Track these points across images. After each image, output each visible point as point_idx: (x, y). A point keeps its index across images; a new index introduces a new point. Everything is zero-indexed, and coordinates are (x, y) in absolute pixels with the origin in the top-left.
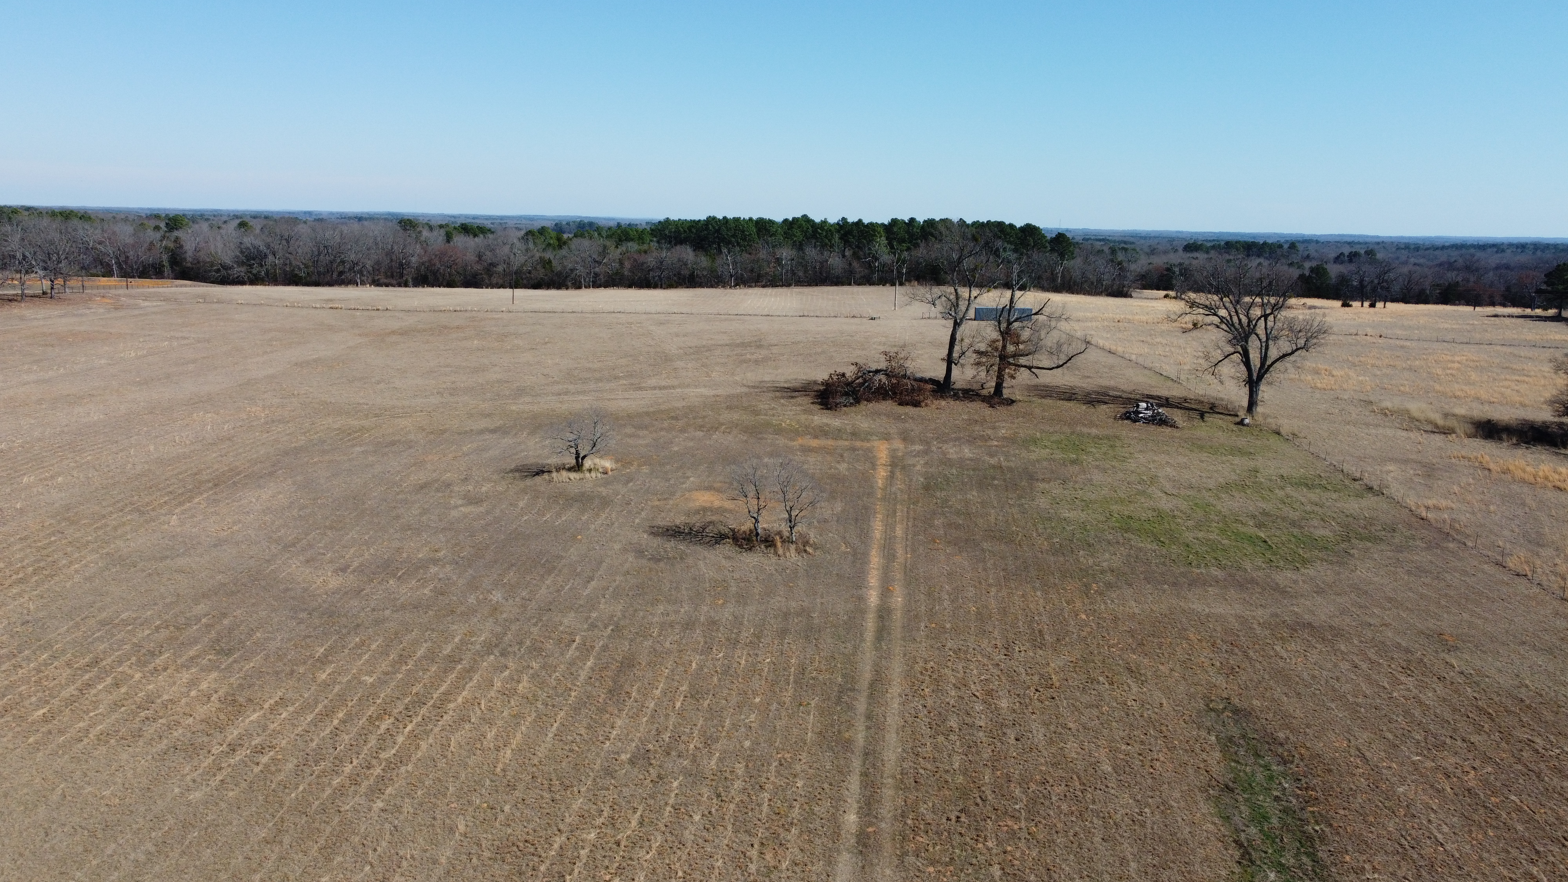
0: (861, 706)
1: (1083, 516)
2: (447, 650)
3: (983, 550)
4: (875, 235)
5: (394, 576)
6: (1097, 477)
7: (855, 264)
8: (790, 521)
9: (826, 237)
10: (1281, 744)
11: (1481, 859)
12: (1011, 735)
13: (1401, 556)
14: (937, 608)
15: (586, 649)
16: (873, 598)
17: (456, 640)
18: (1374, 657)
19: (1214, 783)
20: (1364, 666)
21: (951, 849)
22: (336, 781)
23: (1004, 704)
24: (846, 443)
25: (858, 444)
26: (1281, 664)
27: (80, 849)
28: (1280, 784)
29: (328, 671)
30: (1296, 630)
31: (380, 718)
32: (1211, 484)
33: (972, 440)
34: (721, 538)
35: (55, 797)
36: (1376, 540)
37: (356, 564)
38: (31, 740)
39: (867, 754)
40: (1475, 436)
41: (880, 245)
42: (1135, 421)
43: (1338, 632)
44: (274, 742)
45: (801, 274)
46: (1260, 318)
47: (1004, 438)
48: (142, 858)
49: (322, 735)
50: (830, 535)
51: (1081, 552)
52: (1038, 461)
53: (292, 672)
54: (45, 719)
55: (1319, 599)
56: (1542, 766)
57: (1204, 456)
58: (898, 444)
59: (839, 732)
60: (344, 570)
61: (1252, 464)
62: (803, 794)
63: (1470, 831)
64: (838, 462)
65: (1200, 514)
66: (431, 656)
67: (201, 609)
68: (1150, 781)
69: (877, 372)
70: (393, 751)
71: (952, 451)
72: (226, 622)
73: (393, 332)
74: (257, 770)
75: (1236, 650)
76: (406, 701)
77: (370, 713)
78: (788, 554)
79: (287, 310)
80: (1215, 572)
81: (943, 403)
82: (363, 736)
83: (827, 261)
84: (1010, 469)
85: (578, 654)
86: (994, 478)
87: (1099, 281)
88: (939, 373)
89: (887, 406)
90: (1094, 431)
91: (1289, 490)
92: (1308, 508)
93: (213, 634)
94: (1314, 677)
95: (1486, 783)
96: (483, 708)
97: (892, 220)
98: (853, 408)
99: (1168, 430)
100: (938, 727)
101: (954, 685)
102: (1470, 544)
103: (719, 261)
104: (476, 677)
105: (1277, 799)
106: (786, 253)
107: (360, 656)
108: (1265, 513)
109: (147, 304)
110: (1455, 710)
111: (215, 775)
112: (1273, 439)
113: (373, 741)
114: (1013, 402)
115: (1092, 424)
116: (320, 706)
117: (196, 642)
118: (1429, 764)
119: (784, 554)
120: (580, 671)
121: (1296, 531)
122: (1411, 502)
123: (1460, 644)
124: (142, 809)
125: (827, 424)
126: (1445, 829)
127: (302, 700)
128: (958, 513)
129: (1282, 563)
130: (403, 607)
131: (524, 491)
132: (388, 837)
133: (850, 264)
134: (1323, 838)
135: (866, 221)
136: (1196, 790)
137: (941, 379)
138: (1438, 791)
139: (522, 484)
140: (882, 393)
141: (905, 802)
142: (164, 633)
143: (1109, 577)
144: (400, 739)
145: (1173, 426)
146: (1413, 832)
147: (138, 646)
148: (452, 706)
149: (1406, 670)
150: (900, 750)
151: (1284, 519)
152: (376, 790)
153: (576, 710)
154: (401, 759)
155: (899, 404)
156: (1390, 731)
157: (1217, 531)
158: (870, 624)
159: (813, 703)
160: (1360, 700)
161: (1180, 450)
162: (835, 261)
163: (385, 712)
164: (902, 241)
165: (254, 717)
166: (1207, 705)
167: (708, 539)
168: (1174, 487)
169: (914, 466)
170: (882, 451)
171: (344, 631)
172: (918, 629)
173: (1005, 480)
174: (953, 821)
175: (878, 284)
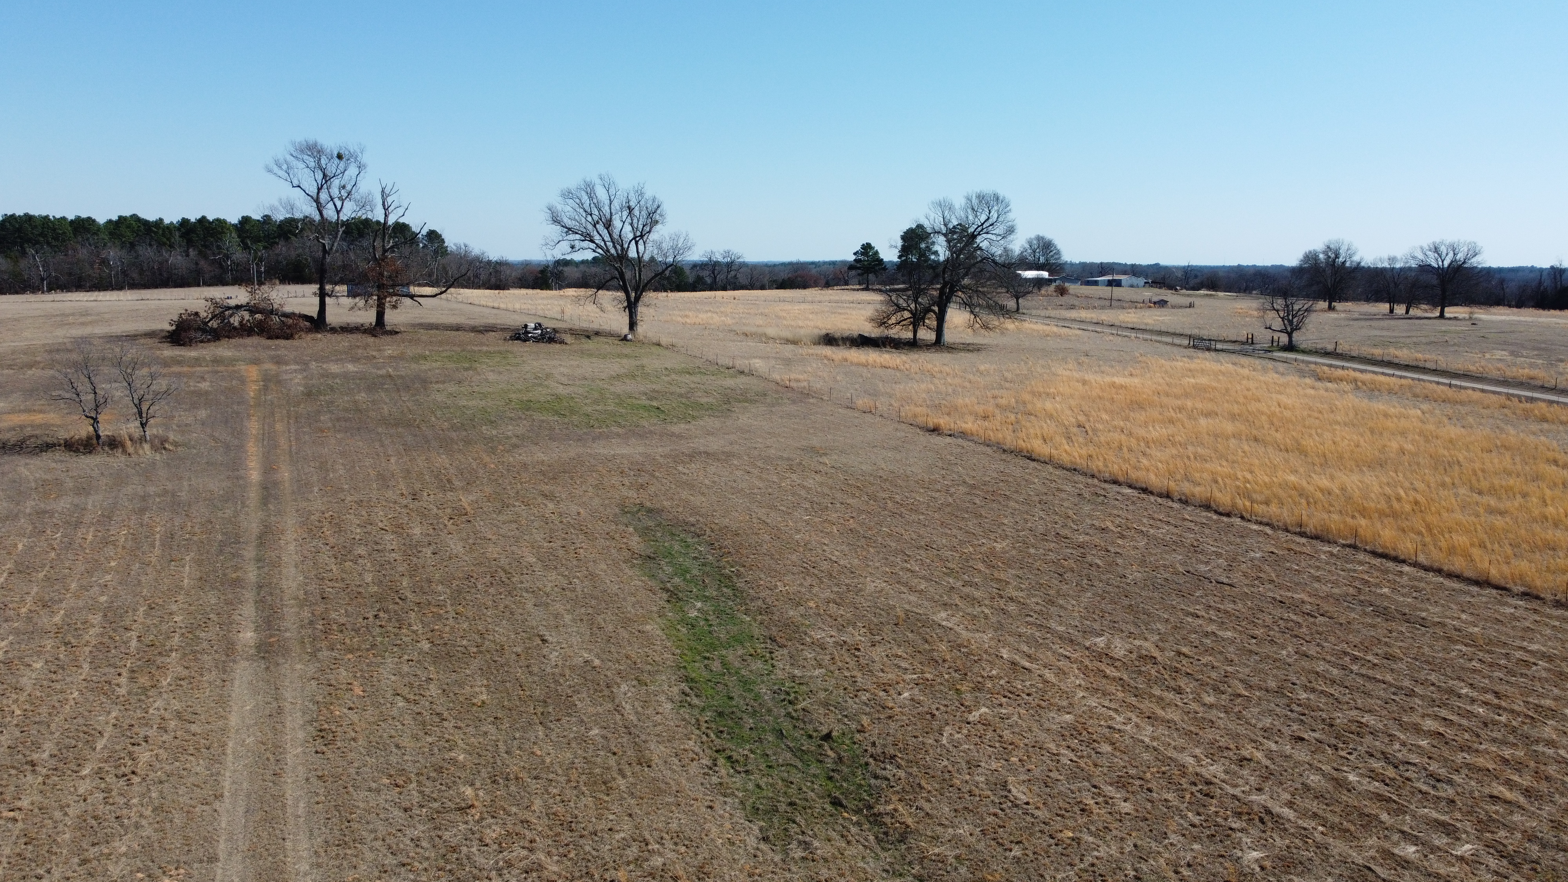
0: (249, 552)
1: (483, 403)
3: (378, 433)
6: (492, 377)
7: (202, 263)
8: (141, 417)
9: (163, 235)
10: (693, 525)
11: (868, 566)
12: (428, 551)
13: (773, 409)
14: (331, 475)
16: (255, 476)
18: (762, 466)
19: (636, 556)
20: (756, 471)
21: (371, 639)
23: (417, 531)
24: (206, 368)
25: (222, 368)
26: (684, 477)
28: (696, 549)
30: (694, 457)
32: (603, 376)
33: (355, 360)
34: (48, 447)
36: (751, 401)
39: (260, 587)
40: (819, 344)
41: (231, 241)
42: (525, 341)
43: (729, 455)
45: (135, 275)
46: (631, 241)
47: (391, 357)
50: (195, 435)
51: (484, 427)
52: (430, 370)
55: (711, 438)
56: (903, 510)
57: (594, 360)
58: (269, 366)
59: (225, 575)
61: (638, 363)
62: (183, 626)
63: (856, 552)
64: (199, 382)
65: (596, 395)
68: (575, 563)
69: (238, 307)
71: (334, 368)
75: (643, 474)
78: (141, 452)
80: (615, 429)
81: (319, 336)
83: (167, 261)
84: (402, 377)
86: (385, 384)
87: (477, 276)
88: (313, 311)
89: (254, 340)
90: (485, 348)
91: (673, 376)
92: (692, 386)
94: (714, 482)
95: (862, 524)
97: (243, 217)
98: (212, 343)
99: (558, 346)
100: (343, 554)
101: (358, 525)
102: (825, 398)
103: (23, 264)
105: (695, 558)
106: (114, 254)
108: (654, 391)
110: (831, 488)
112: (654, 349)
114: (397, 333)
115: (482, 344)
118: (817, 520)
119: (136, 452)
121: (684, 400)
122: (776, 376)
123: (828, 451)
125: (180, 356)
126: (837, 553)
128: (346, 410)
129: (675, 420)
134: (739, 575)
136: (621, 563)
137: (315, 315)
138: (827, 533)
140: (246, 330)
141: (313, 613)
143: (514, 440)
145: (562, 342)
146: (813, 559)
149: (791, 468)
150: (301, 578)
151: (672, 394)
155: (268, 338)
156: (781, 505)
157: (613, 405)
158: (253, 495)
160: (756, 491)
161: (572, 357)
162: (176, 259)
164: (257, 240)
166: (623, 510)
167: (29, 450)
168: (569, 380)
169: (291, 380)
170: (253, 372)
172: (312, 492)
173: (395, 385)
174: (371, 619)
175: (233, 284)
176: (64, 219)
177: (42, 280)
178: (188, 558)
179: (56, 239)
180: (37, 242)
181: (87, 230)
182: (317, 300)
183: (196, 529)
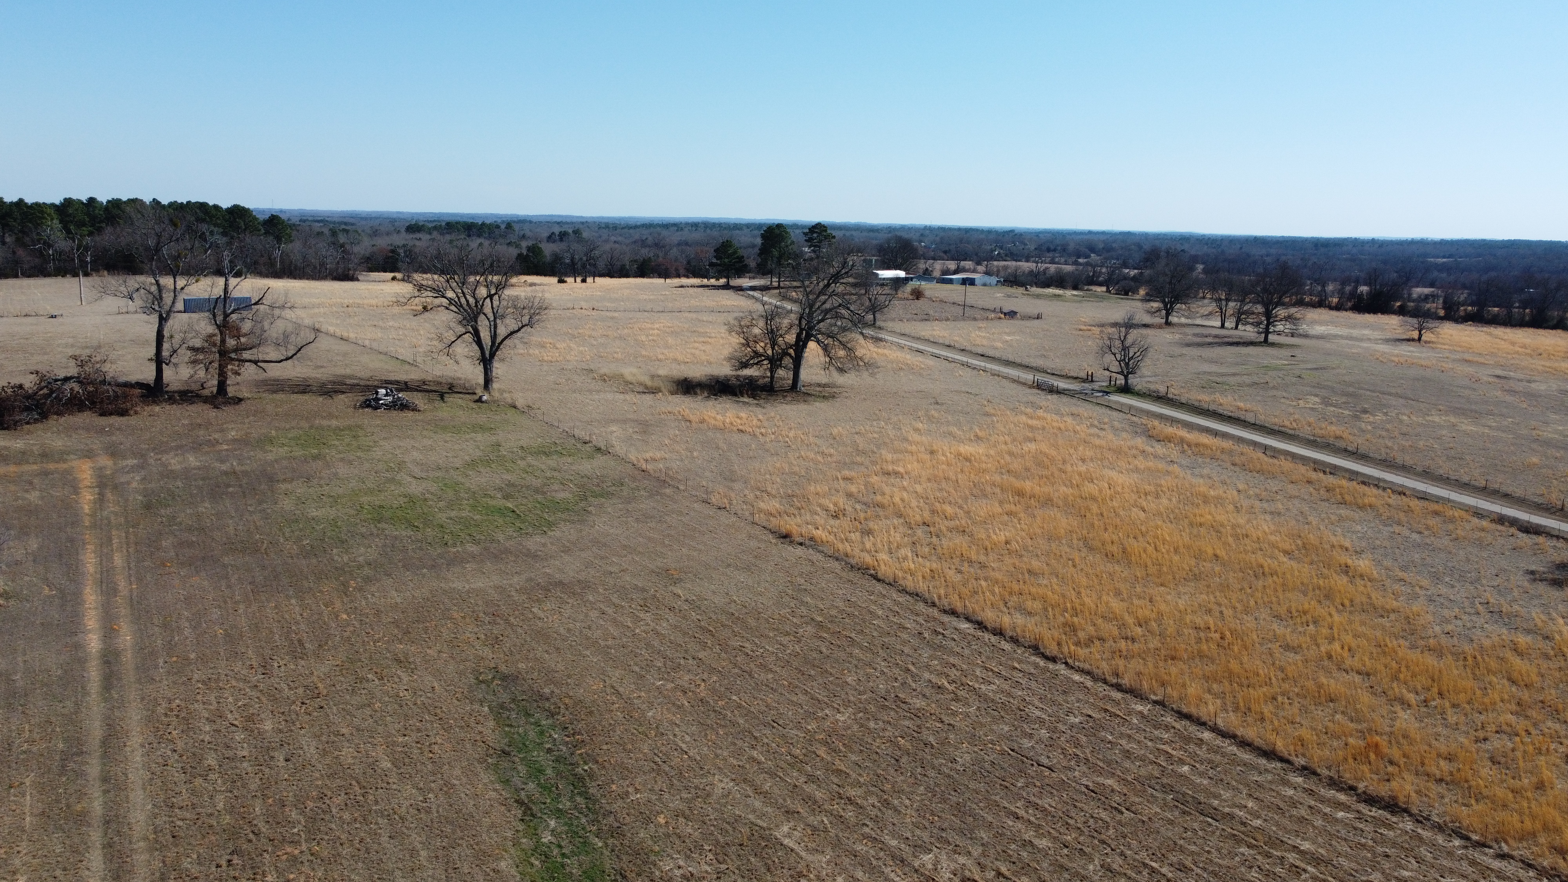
0: (94, 769)
1: (332, 513)
3: (224, 565)
4: (44, 218)
6: (343, 470)
7: (21, 252)
10: (548, 699)
11: (717, 756)
12: (280, 756)
13: (630, 507)
14: (177, 638)
16: (94, 643)
18: (616, 601)
19: (491, 751)
20: (610, 611)
23: (268, 726)
24: (35, 467)
25: (51, 466)
26: (540, 624)
28: (550, 736)
30: (549, 590)
32: (458, 463)
33: (197, 447)
36: (608, 495)
39: (107, 823)
40: (676, 393)
41: (53, 229)
42: (376, 408)
43: (585, 585)
46: (485, 299)
47: (235, 440)
50: (27, 578)
51: (335, 551)
52: (276, 461)
55: (566, 558)
56: (752, 665)
57: (448, 436)
58: (105, 461)
59: (68, 806)
61: (494, 439)
63: (706, 735)
64: (27, 491)
65: (450, 494)
68: (430, 766)
69: (66, 379)
71: (174, 462)
75: (498, 620)
80: (471, 548)
81: (157, 409)
84: (245, 473)
86: (228, 486)
87: (323, 265)
88: (148, 374)
89: (86, 418)
90: (334, 423)
91: (529, 459)
92: (548, 474)
94: (569, 630)
95: (714, 691)
97: (65, 199)
98: (39, 426)
99: (410, 414)
100: (192, 766)
101: (208, 719)
102: (682, 487)
105: (549, 751)
108: (510, 484)
110: (685, 634)
112: (511, 412)
114: (240, 400)
115: (330, 416)
118: (670, 686)
121: (539, 497)
122: (632, 457)
123: (683, 576)
125: (6, 448)
126: (688, 738)
128: (190, 529)
129: (530, 530)
133: (14, 253)
134: (591, 775)
135: (29, 200)
136: (476, 763)
137: (152, 383)
138: (679, 707)
140: (76, 404)
141: (164, 862)
143: (367, 571)
145: (415, 409)
146: (663, 749)
149: (644, 607)
150: (150, 807)
151: (528, 487)
155: (101, 415)
156: (636, 664)
157: (468, 508)
158: (94, 674)
159: (28, 782)
160: (610, 642)
161: (425, 433)
164: (81, 224)
166: (477, 679)
168: (422, 471)
169: (128, 483)
170: (85, 471)
172: (156, 667)
173: (241, 486)
175: (56, 275)
183: (36, 736)
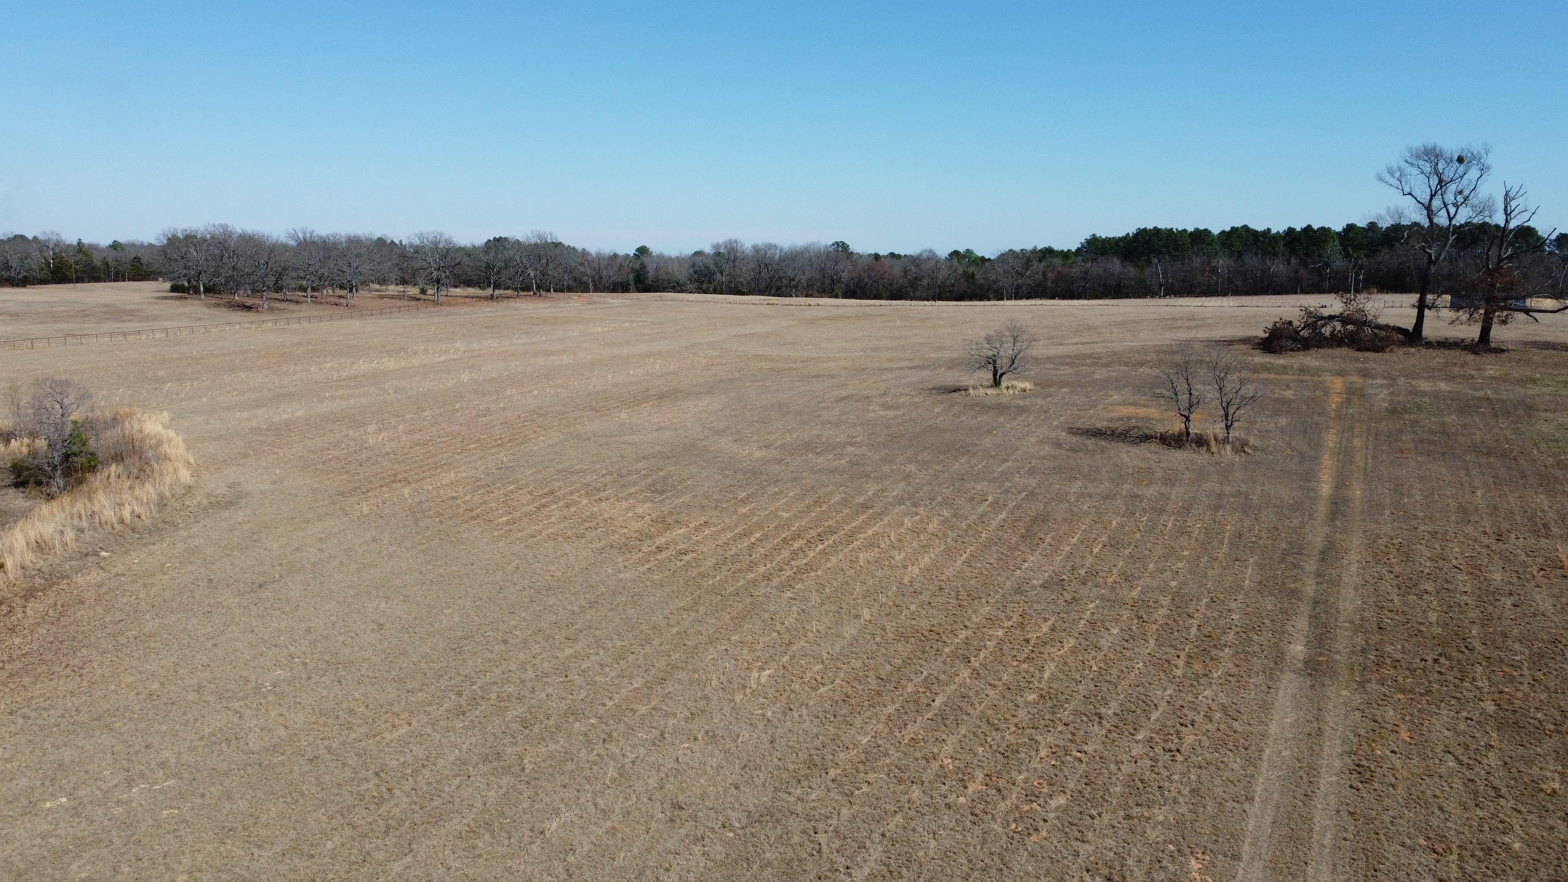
0: (1311, 566)
2: (861, 499)
3: (1465, 461)
4: (1327, 241)
5: (813, 452)
7: (1302, 271)
8: (1227, 419)
9: (1269, 244)
14: (1406, 500)
15: (997, 506)
16: (1326, 490)
17: (870, 493)
21: (1427, 683)
22: (750, 576)
24: (1293, 377)
25: (1307, 378)
27: (526, 600)
29: (748, 508)
31: (794, 539)
33: (1450, 378)
34: (1146, 438)
35: (511, 568)
37: (779, 443)
38: (495, 534)
39: (1316, 603)
41: (1333, 249)
44: (697, 548)
45: (1239, 283)
47: (1492, 378)
48: (576, 609)
49: (740, 546)
50: (1273, 441)
52: (1538, 395)
53: (716, 507)
54: (508, 523)
58: (1355, 379)
59: (1283, 583)
60: (768, 447)
62: (1239, 624)
64: (1283, 390)
66: (845, 502)
67: (639, 466)
69: (1331, 318)
70: (805, 561)
71: (1425, 386)
72: (661, 473)
73: (823, 319)
74: (679, 564)
76: (819, 530)
77: (784, 535)
78: (1223, 452)
79: (730, 305)
81: (1413, 350)
82: (777, 549)
83: (1269, 269)
84: (1502, 401)
85: (989, 509)
86: (1480, 407)
88: (1409, 323)
89: (1344, 351)
93: (650, 480)
96: (892, 538)
97: (1348, 225)
98: (1302, 353)
100: (1408, 586)
101: (1429, 558)
103: (1148, 271)
104: (886, 520)
106: (1222, 263)
107: (778, 500)
109: (613, 301)
111: (643, 565)
113: (786, 553)
114: (1503, 351)
116: (739, 529)
117: (635, 484)
119: (1219, 452)
120: (992, 521)
124: (580, 580)
125: (1270, 363)
127: (723, 524)
128: (1432, 432)
130: (820, 471)
131: (941, 402)
132: (795, 615)
133: (1297, 272)
135: (1315, 227)
137: (1411, 329)
139: (939, 398)
140: (1336, 341)
142: (608, 478)
144: (811, 554)
147: (587, 485)
148: (862, 535)
150: (1359, 602)
152: (788, 585)
153: (987, 546)
154: (809, 567)
155: (1358, 350)
158: (1322, 509)
162: (1278, 267)
163: (797, 536)
164: (1359, 247)
165: (682, 531)
167: (1132, 439)
169: (1376, 395)
170: (1338, 384)
171: (765, 484)
172: (1382, 514)
173: (1493, 409)
174: (1430, 662)
175: (1329, 292)
176: (1185, 231)
177: (1161, 286)
178: (1251, 560)
179: (1176, 250)
180: (1161, 253)
181: (1203, 241)
182: (1414, 312)
183: (1263, 534)
